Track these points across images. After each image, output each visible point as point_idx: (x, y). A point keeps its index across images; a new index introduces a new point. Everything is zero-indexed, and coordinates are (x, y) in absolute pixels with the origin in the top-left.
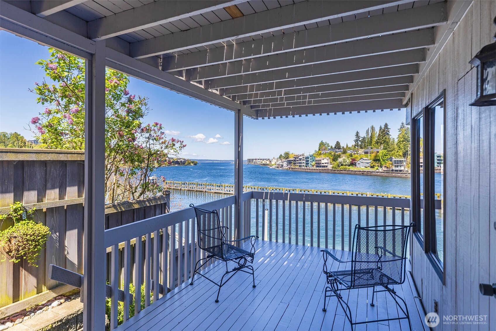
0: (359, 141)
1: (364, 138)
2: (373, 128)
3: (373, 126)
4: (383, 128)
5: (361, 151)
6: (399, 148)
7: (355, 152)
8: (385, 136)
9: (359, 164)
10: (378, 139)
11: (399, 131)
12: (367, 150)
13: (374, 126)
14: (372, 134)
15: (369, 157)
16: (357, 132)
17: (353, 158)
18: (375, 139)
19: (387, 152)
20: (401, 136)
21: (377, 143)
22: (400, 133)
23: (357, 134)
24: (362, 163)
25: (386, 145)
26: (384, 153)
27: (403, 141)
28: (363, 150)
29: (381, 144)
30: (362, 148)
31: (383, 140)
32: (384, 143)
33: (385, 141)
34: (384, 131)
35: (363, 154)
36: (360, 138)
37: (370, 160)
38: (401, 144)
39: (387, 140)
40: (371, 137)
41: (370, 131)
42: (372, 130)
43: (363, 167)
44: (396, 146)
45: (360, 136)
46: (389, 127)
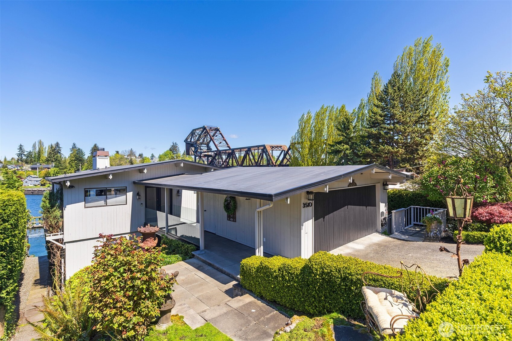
0: (23, 155)
1: (30, 152)
2: (40, 143)
3: (40, 141)
4: (54, 147)
5: (27, 167)
6: (71, 166)
7: (19, 168)
8: (56, 154)
9: (26, 182)
10: (49, 157)
11: (71, 151)
12: (34, 166)
13: (42, 141)
14: (40, 149)
15: (38, 173)
16: (21, 145)
17: (18, 175)
18: (45, 155)
19: (59, 170)
20: (72, 155)
21: (48, 160)
22: (71, 152)
23: (21, 148)
24: (30, 181)
25: (57, 164)
26: (56, 171)
27: (75, 160)
28: (29, 166)
29: (52, 161)
30: (27, 163)
31: (54, 159)
32: (55, 161)
33: (56, 159)
34: (55, 150)
35: (30, 170)
36: (24, 152)
37: (40, 177)
38: (73, 162)
39: (59, 158)
40: (39, 152)
41: (37, 146)
42: (40, 144)
43: (32, 185)
44: (68, 165)
45: (24, 150)
46: (60, 146)
